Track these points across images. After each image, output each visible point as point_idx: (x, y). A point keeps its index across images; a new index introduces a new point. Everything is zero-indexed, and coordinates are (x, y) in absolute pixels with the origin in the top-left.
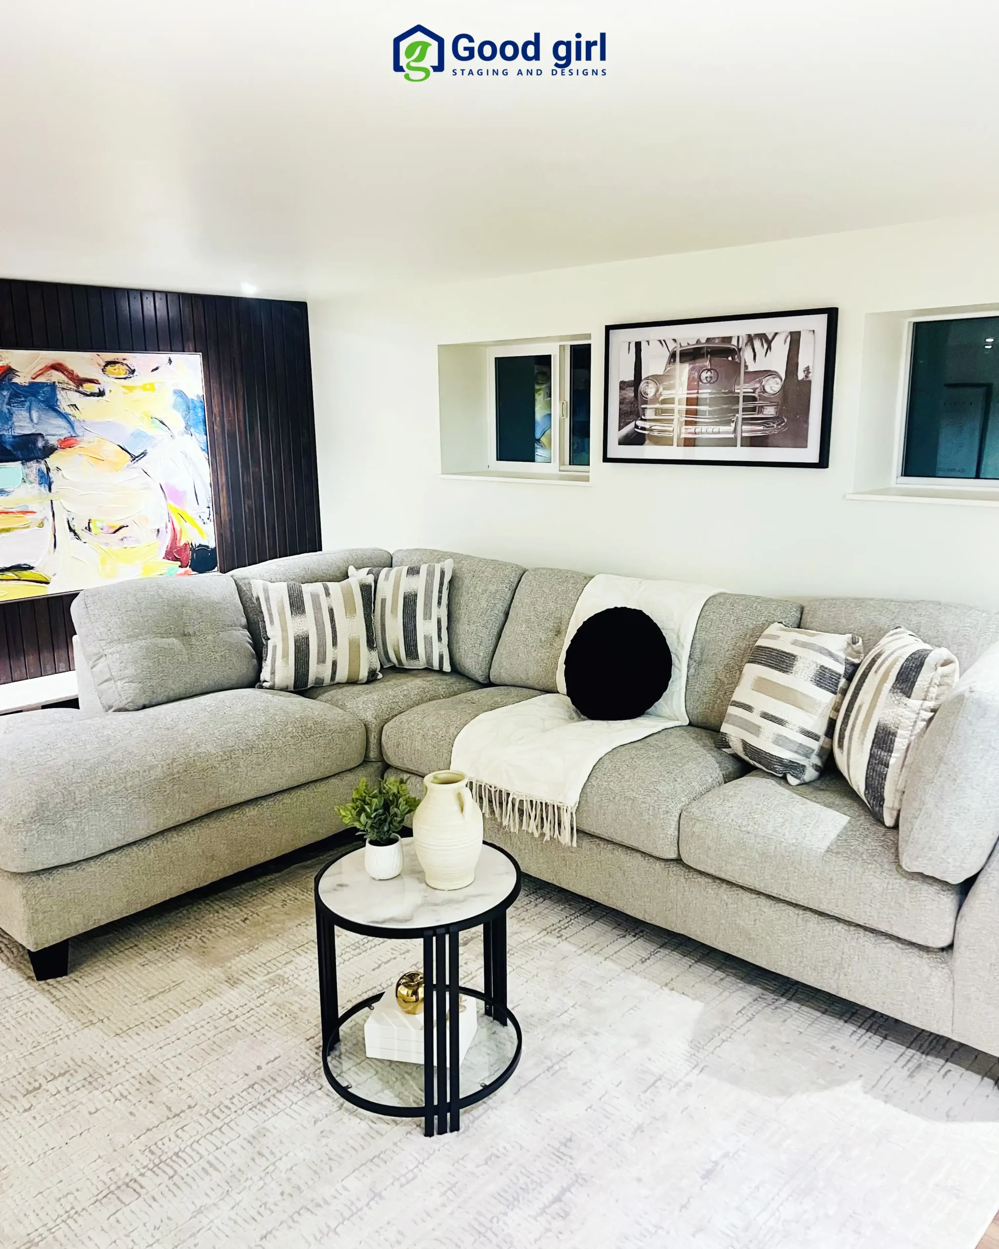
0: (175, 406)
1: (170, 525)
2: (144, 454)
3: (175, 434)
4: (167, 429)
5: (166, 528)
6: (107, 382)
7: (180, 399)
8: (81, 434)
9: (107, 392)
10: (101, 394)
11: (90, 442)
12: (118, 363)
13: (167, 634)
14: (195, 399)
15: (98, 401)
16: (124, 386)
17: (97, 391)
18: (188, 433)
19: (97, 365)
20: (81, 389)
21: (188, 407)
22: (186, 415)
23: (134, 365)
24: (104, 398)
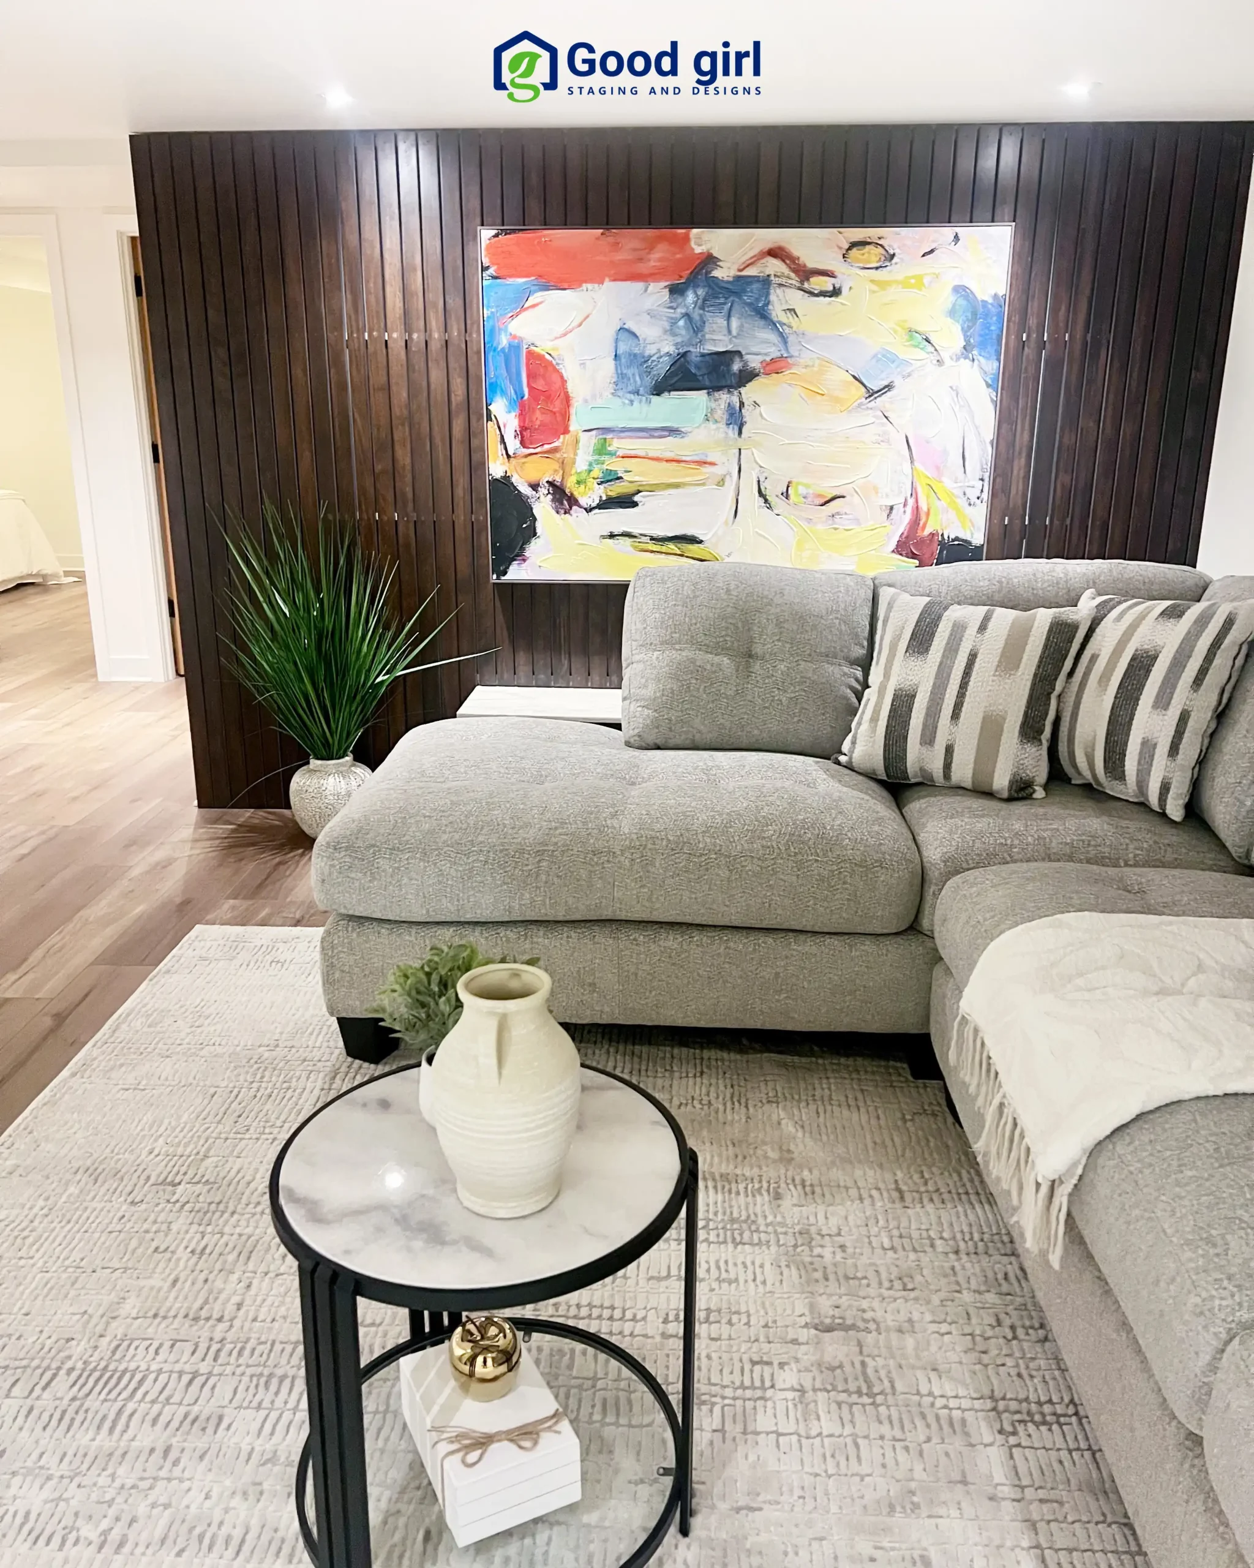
0: (952, 313)
1: (911, 502)
2: (889, 387)
3: (945, 356)
4: (932, 350)
5: (905, 505)
6: (849, 275)
7: (962, 302)
8: (796, 354)
9: (845, 291)
10: (836, 292)
11: (806, 367)
12: (869, 243)
13: (718, 649)
14: (990, 301)
15: (830, 303)
16: (872, 281)
17: (831, 288)
18: (965, 358)
19: (836, 249)
20: (806, 285)
21: (974, 314)
22: (969, 328)
23: (895, 246)
24: (839, 299)
